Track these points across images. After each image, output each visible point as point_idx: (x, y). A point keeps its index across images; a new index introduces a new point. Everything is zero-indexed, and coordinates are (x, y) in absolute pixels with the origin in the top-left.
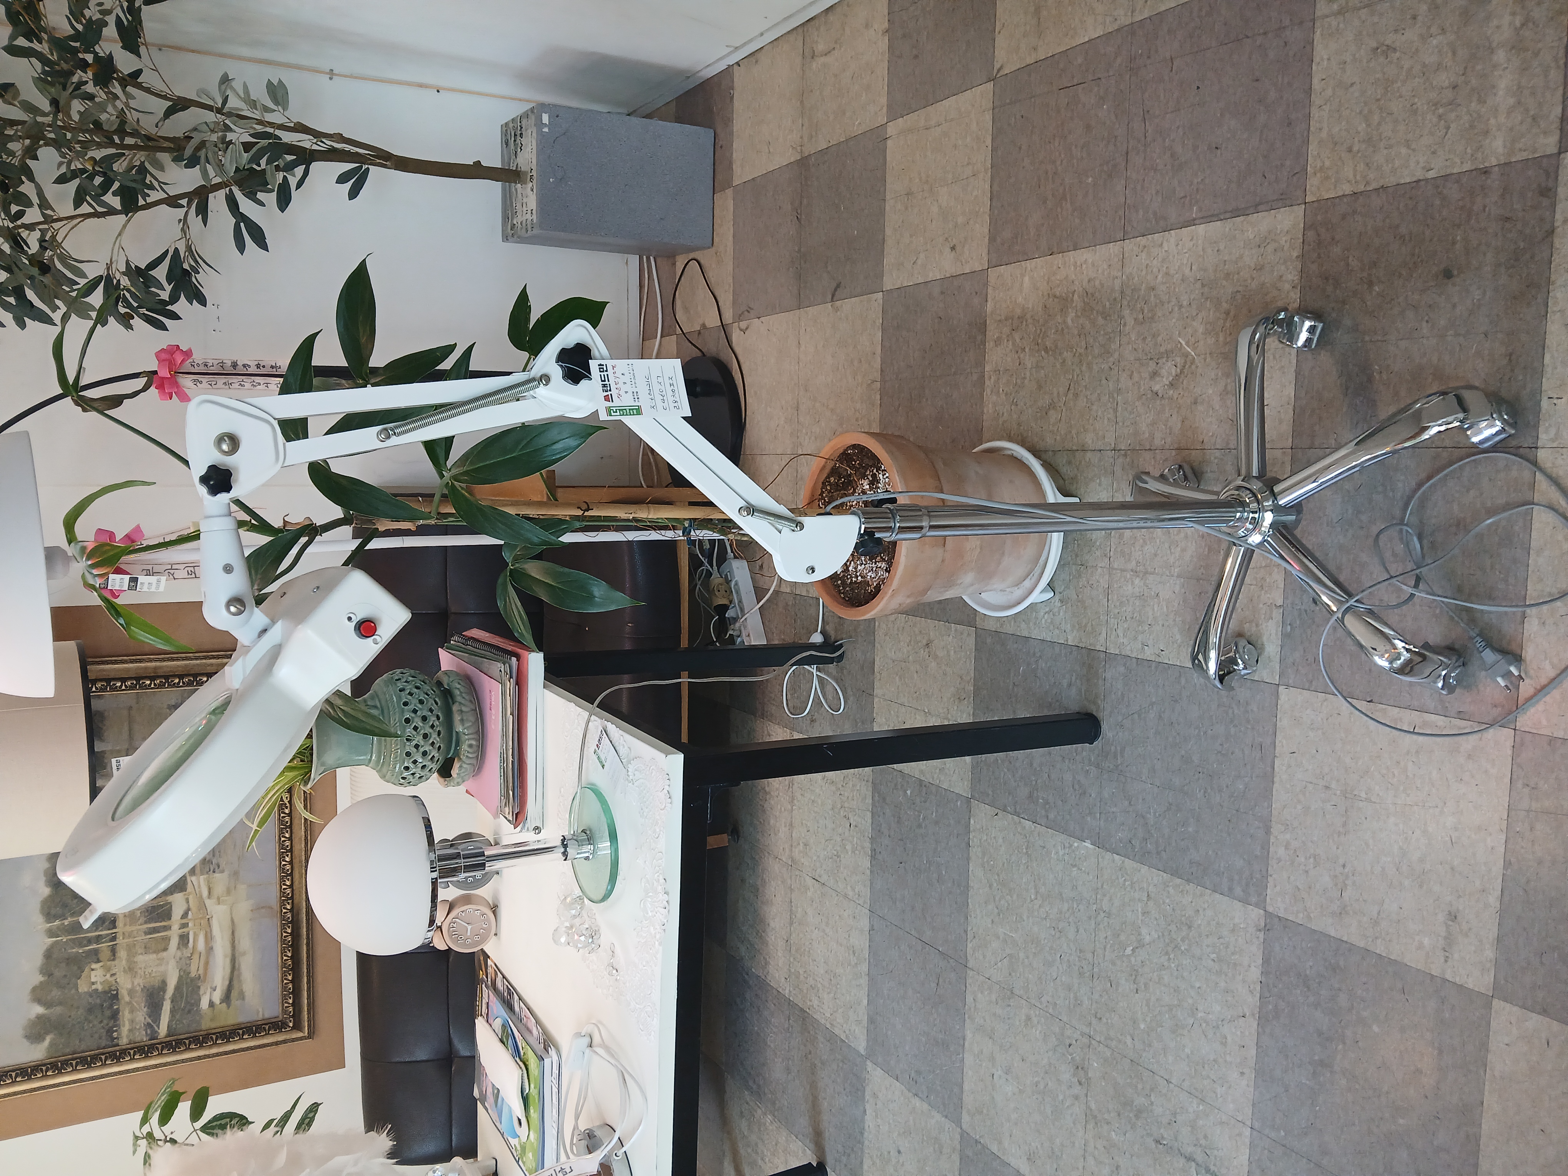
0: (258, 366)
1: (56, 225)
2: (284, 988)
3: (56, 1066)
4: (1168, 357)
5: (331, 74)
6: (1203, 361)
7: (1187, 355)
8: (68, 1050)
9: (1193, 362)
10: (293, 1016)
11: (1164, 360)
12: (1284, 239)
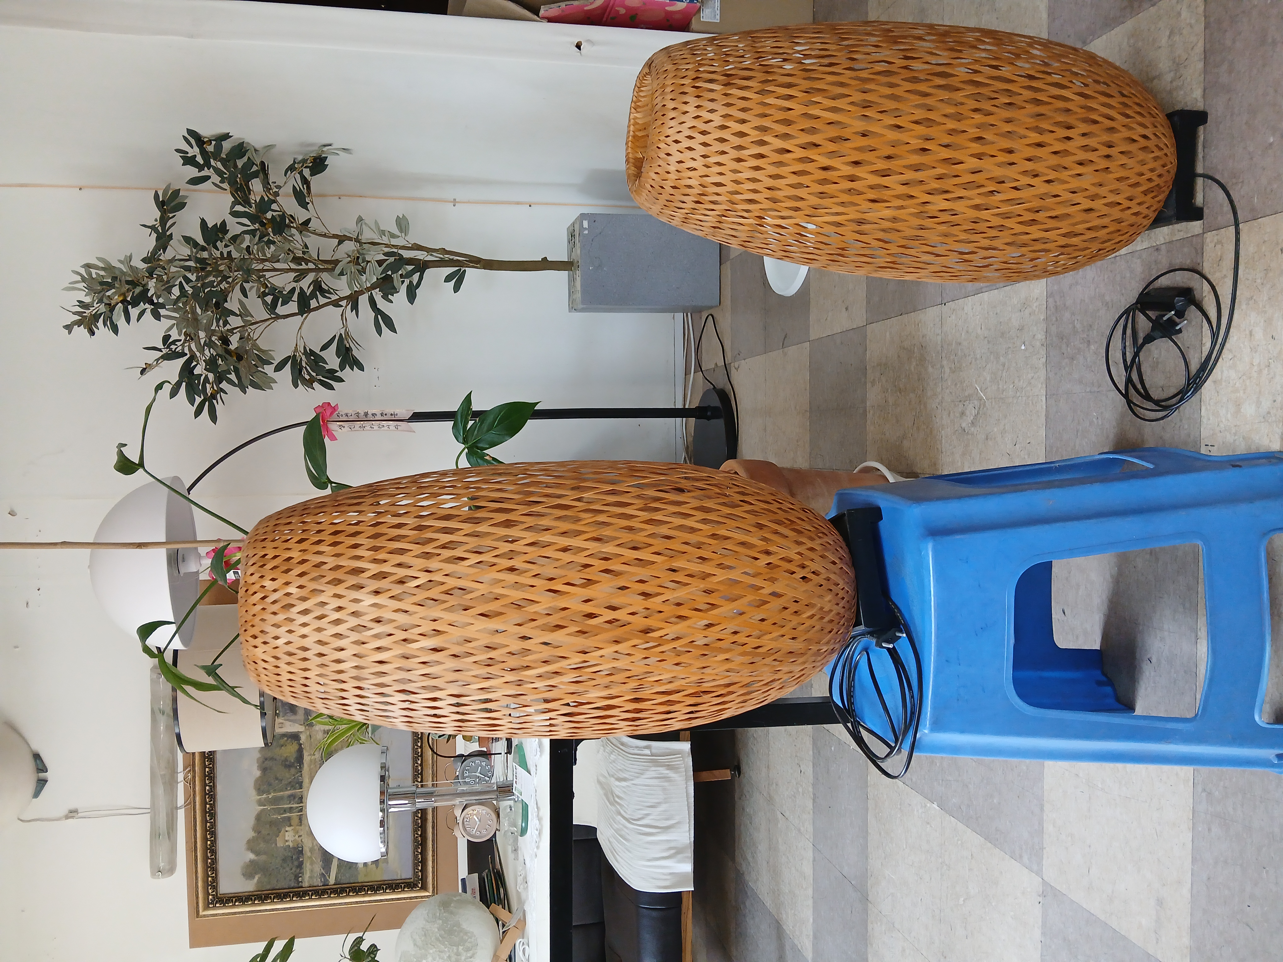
0: (382, 415)
1: (253, 327)
2: (415, 857)
3: (261, 897)
4: (970, 400)
5: (455, 203)
6: (990, 404)
7: (981, 399)
8: (268, 887)
9: (984, 406)
10: (421, 879)
11: (968, 402)
12: (1035, 305)
